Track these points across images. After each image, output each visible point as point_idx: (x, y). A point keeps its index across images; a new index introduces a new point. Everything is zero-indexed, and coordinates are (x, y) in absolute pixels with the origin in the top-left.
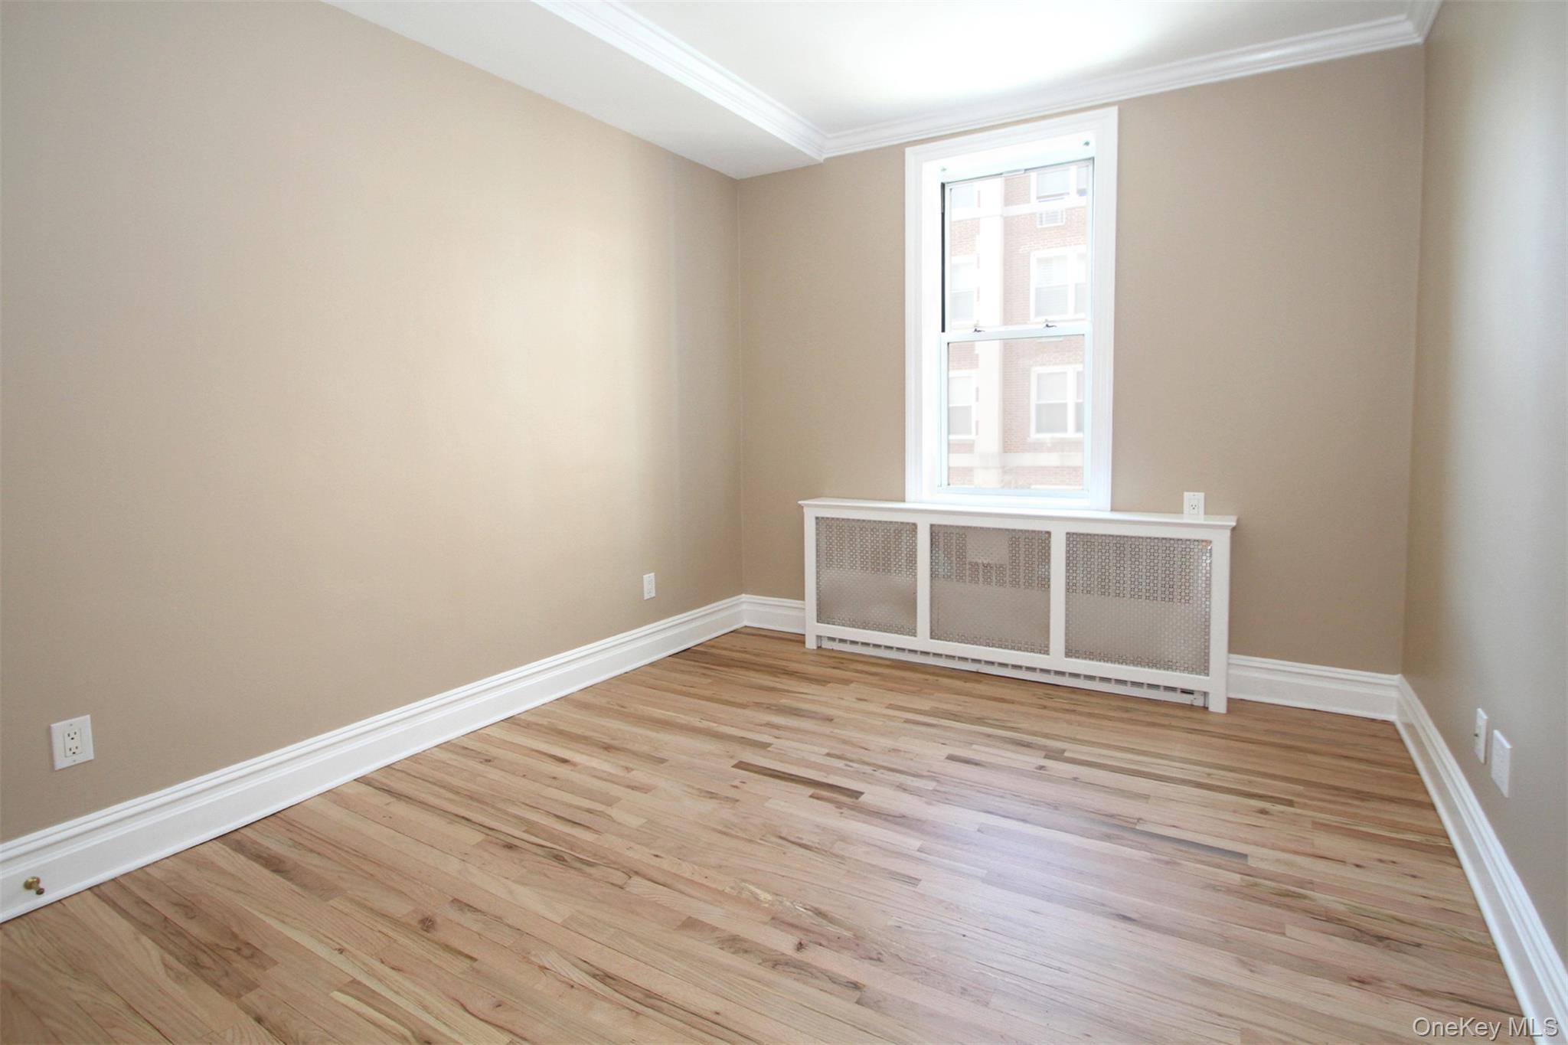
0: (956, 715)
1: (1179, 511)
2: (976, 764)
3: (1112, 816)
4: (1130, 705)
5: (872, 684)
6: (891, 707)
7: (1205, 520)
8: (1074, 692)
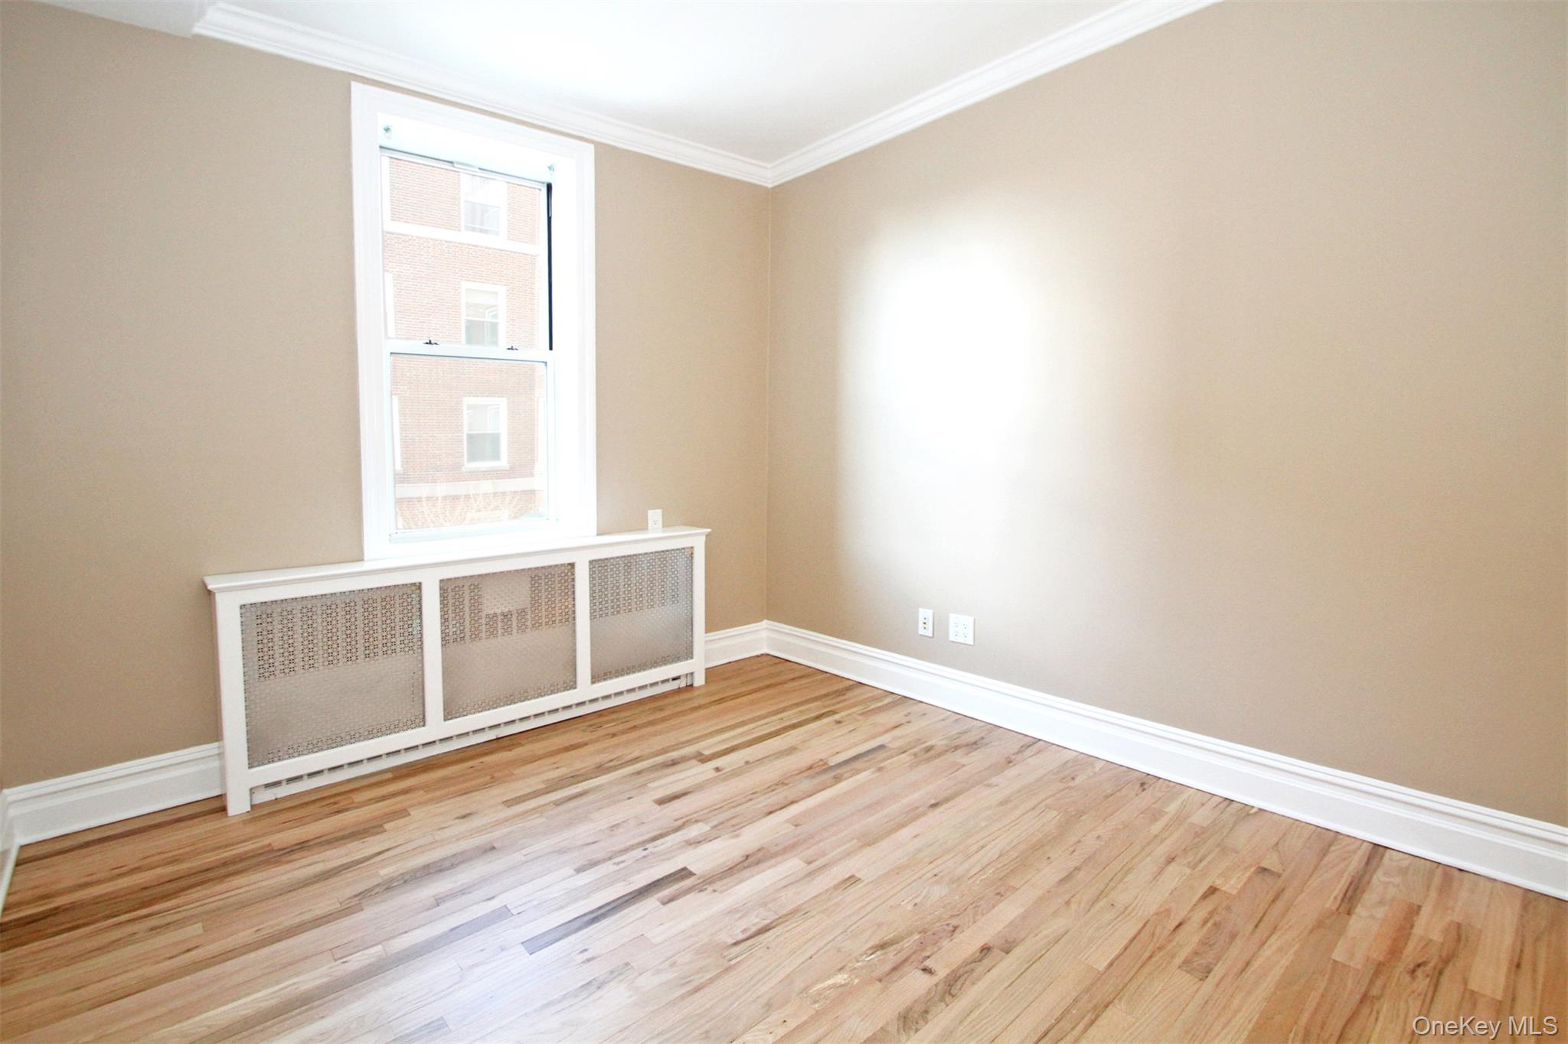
0: (577, 776)
1: (644, 528)
2: (685, 794)
3: (810, 768)
4: (660, 703)
5: (420, 803)
6: (509, 803)
7: (663, 532)
8: (600, 716)
